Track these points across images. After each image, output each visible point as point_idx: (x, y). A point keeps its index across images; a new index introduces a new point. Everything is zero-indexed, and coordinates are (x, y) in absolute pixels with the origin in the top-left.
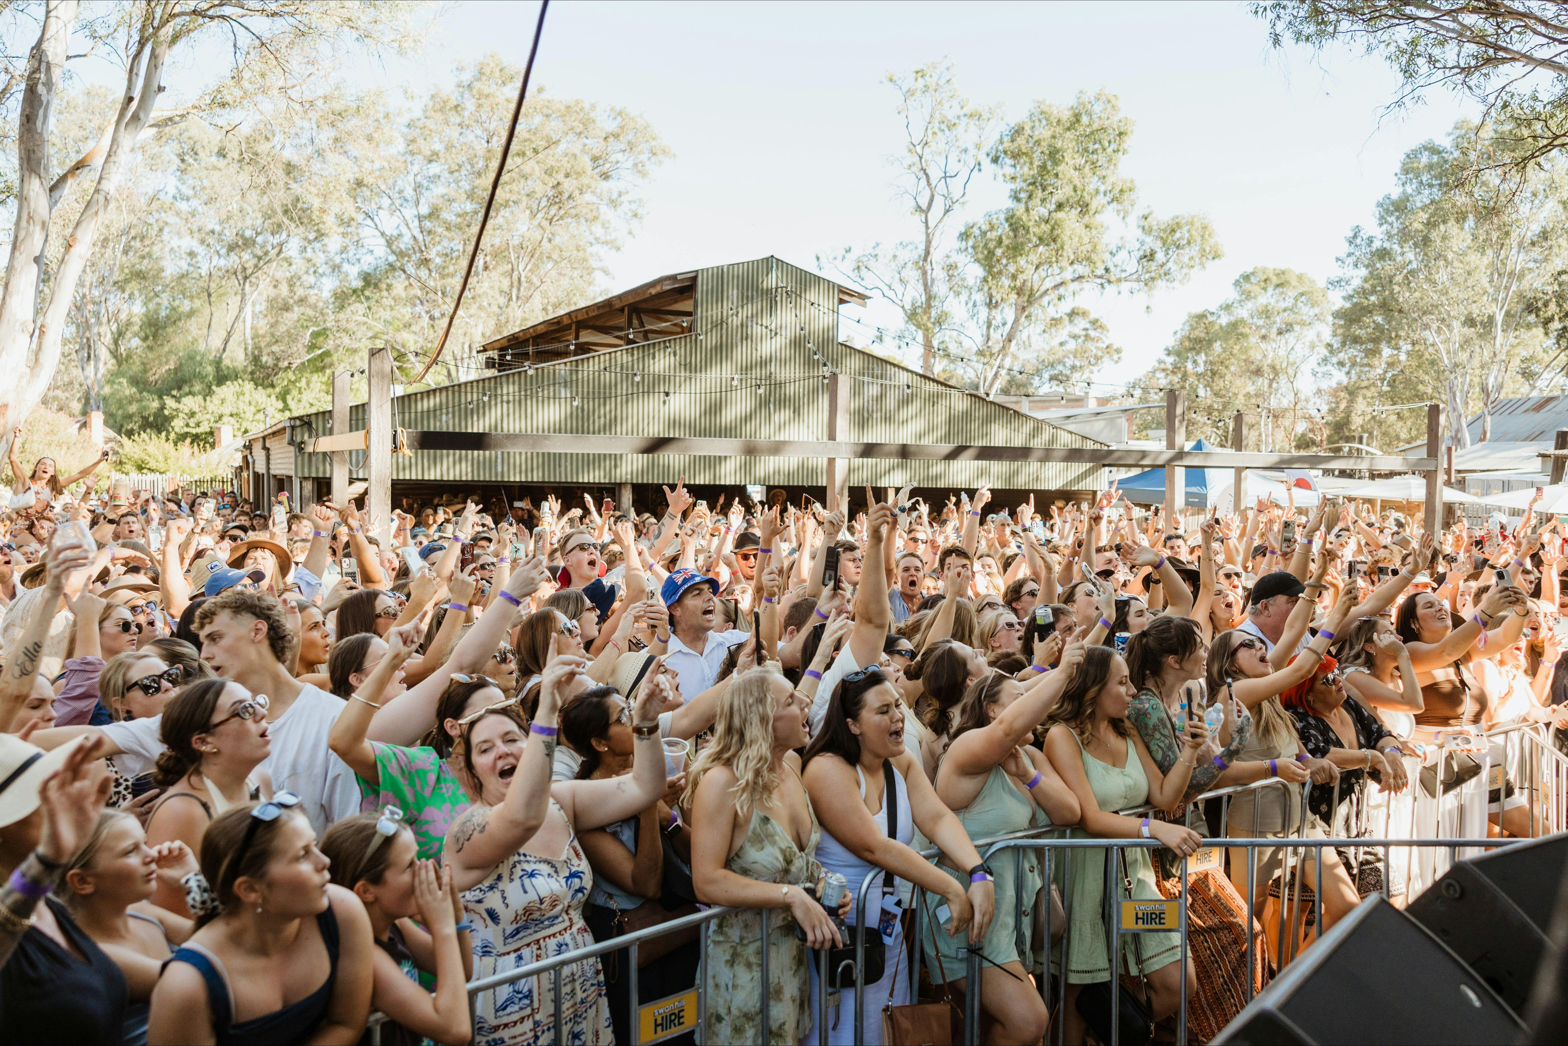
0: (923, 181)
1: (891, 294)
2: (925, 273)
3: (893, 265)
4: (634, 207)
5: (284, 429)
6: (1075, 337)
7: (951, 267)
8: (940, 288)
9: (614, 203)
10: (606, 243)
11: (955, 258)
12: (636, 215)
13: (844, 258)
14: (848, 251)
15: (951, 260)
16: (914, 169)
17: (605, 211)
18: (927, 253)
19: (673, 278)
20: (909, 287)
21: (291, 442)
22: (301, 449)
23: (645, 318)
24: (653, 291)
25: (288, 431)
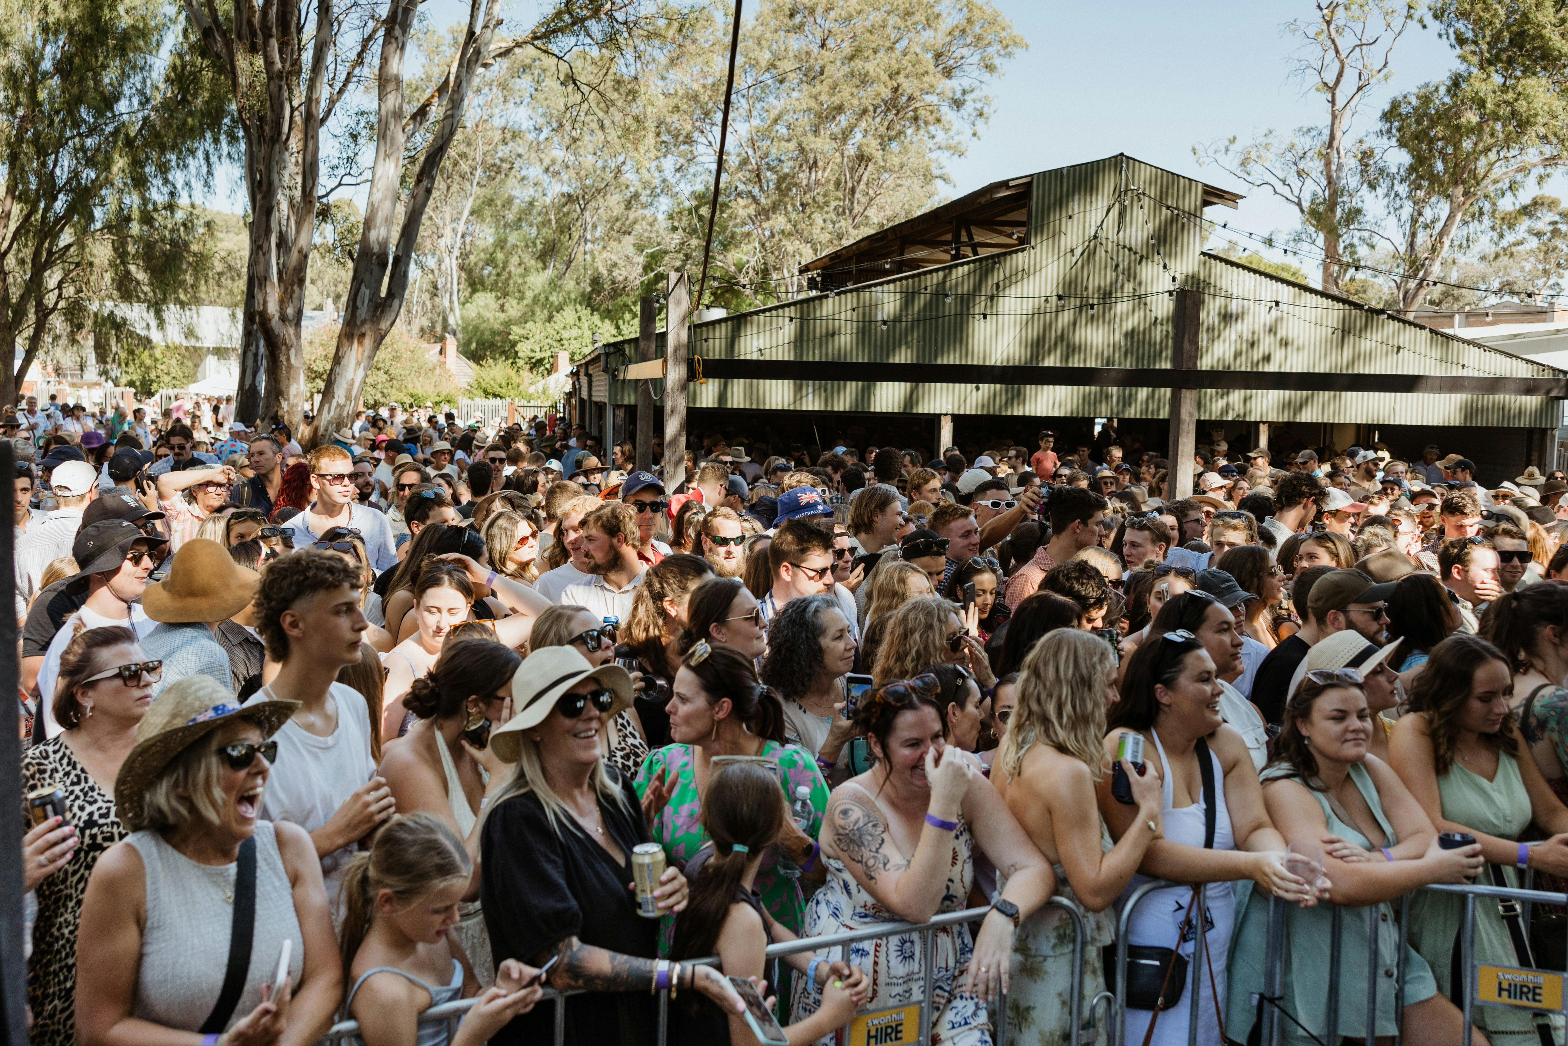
0: (1332, 52)
1: (1286, 191)
2: (1328, 164)
3: (1289, 156)
4: (979, 105)
5: (599, 356)
6: (1538, 234)
7: (1366, 156)
8: (1351, 180)
9: (957, 104)
10: (949, 148)
11: (1372, 142)
12: (981, 115)
13: (1227, 150)
14: (1233, 140)
15: (1364, 147)
16: (1321, 38)
17: (947, 113)
18: (1332, 137)
19: (1004, 184)
20: (1309, 181)
21: (606, 370)
22: (614, 377)
23: (974, 230)
24: (983, 200)
25: (603, 358)
